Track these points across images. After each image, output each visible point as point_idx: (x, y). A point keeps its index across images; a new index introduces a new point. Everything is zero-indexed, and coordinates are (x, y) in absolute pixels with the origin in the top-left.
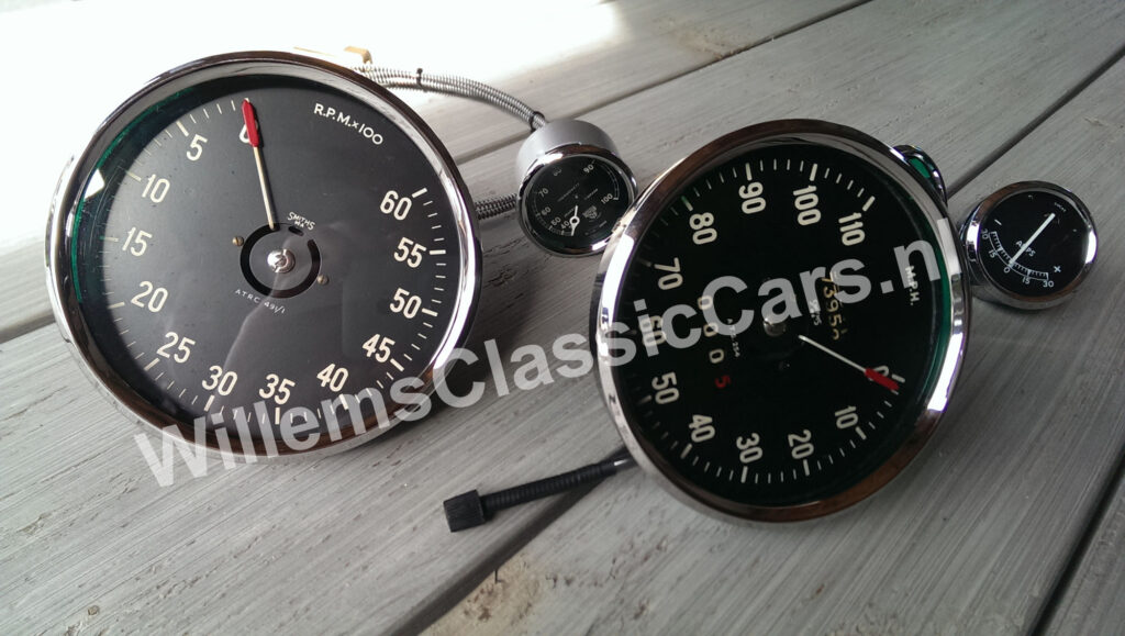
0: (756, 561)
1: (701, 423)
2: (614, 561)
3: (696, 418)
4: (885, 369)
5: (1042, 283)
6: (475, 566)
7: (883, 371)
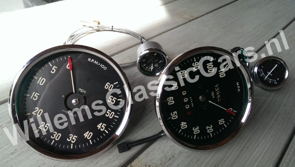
0: (198, 160)
1: (184, 124)
2: (161, 161)
3: (182, 123)
4: (232, 109)
5: (274, 83)
6: (126, 162)
7: (231, 110)
